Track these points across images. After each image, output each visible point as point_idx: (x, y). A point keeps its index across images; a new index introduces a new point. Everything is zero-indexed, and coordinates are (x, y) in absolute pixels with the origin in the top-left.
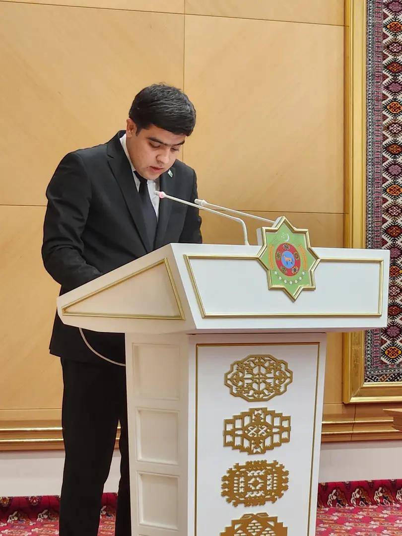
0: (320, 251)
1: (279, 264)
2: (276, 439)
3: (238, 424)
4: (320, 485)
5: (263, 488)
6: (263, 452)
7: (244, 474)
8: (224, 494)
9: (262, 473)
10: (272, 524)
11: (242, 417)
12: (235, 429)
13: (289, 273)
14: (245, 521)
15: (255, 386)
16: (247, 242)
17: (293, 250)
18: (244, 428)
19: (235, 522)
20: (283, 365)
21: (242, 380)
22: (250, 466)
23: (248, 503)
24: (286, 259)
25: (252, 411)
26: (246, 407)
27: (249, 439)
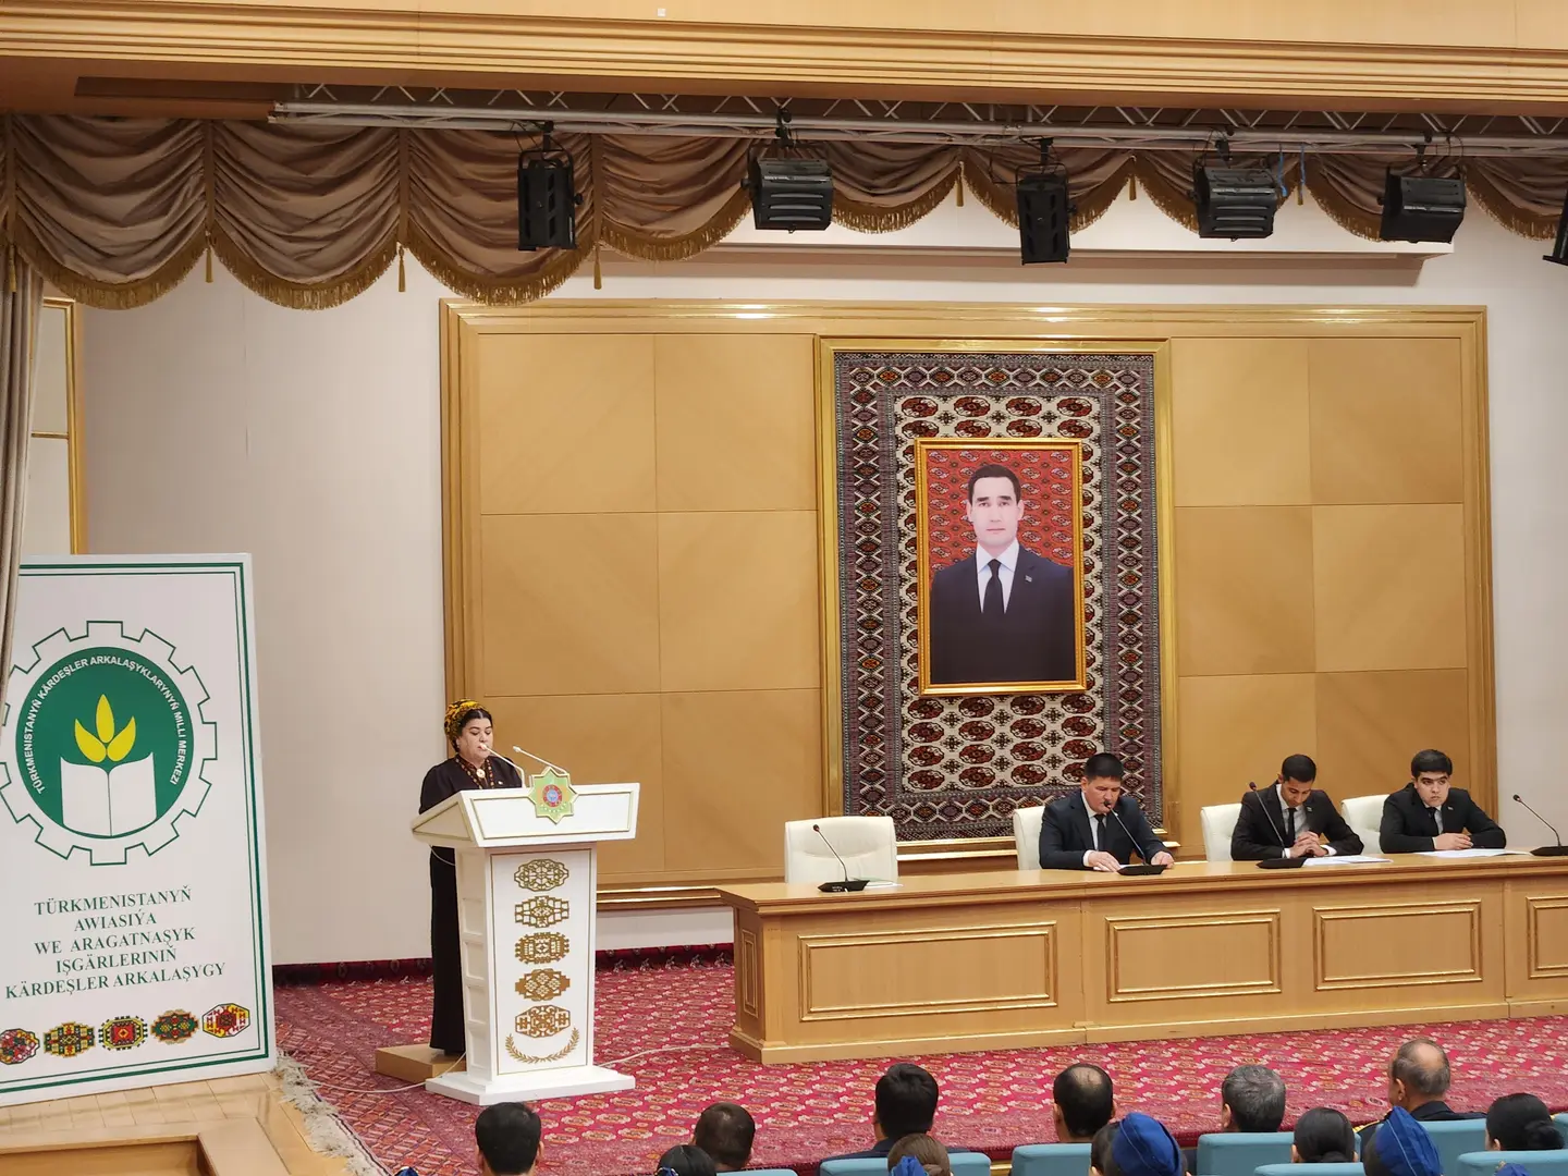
0: (579, 789)
1: (545, 799)
2: (558, 917)
3: (526, 907)
4: (597, 952)
5: (549, 951)
6: (547, 926)
7: (534, 942)
8: (517, 955)
9: (547, 941)
10: (557, 976)
11: (529, 902)
12: (523, 911)
13: (553, 805)
14: (535, 975)
15: (538, 881)
16: (523, 785)
17: (556, 789)
18: (531, 910)
19: (527, 975)
20: (561, 866)
21: (528, 877)
22: (536, 936)
23: (536, 961)
24: (551, 795)
25: (537, 898)
26: (532, 895)
27: (536, 917)
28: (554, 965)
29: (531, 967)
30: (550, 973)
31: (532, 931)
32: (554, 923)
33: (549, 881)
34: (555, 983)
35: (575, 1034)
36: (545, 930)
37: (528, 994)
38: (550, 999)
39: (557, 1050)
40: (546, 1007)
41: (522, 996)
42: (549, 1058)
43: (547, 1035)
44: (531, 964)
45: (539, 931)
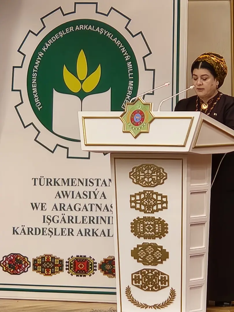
28: (157, 241)
29: (141, 241)
30: (155, 247)
31: (142, 215)
32: (157, 210)
33: (153, 180)
34: (158, 254)
35: (173, 293)
36: (151, 215)
37: (140, 259)
38: (156, 265)
39: (160, 302)
40: (153, 270)
41: (136, 260)
42: (156, 306)
43: (153, 290)
44: (142, 238)
45: (147, 215)
